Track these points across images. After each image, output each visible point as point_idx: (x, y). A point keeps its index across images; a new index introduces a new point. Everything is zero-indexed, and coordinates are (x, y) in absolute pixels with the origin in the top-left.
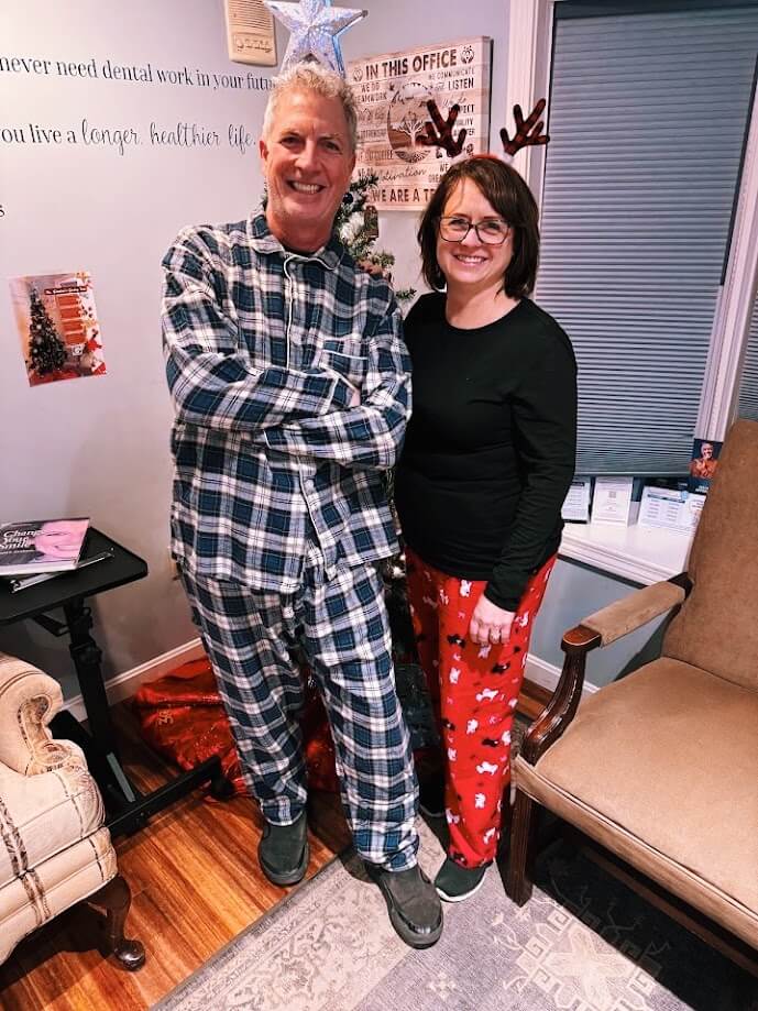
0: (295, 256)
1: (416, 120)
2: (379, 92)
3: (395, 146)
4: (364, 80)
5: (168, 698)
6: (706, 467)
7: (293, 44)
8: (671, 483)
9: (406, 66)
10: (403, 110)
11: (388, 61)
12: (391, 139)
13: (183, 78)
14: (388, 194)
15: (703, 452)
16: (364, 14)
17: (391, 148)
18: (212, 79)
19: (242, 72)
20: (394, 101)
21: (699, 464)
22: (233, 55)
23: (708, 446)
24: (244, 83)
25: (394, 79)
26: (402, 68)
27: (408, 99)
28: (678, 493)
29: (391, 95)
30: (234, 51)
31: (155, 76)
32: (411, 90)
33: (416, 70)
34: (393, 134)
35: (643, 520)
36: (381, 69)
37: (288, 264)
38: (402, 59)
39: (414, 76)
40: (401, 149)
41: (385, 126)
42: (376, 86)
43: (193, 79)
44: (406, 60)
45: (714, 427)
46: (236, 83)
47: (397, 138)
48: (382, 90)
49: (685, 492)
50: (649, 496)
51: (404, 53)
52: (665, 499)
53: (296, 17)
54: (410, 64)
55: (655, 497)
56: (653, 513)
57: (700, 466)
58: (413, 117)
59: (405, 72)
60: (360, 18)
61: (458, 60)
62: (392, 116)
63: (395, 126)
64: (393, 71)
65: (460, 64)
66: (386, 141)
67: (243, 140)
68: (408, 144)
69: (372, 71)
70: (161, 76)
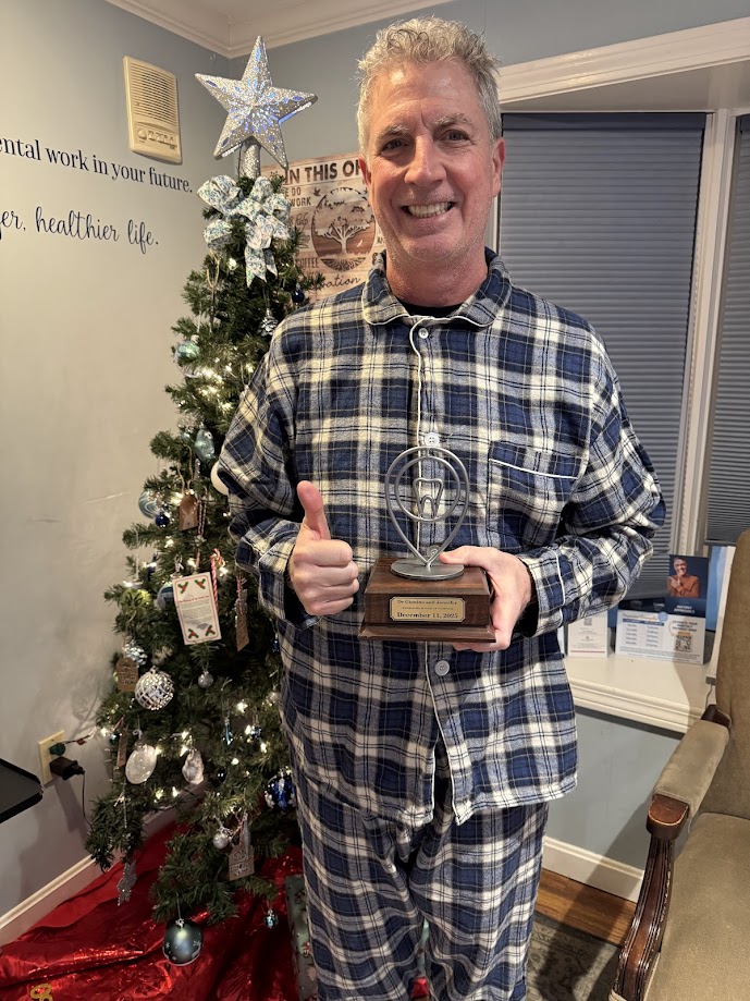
0: (426, 318)
1: (347, 226)
2: (300, 197)
3: (320, 253)
5: (42, 965)
6: (682, 584)
7: (231, 126)
8: (647, 605)
9: (335, 171)
10: (331, 216)
11: (312, 166)
12: (315, 246)
13: (77, 162)
15: (676, 568)
16: (314, 100)
17: (315, 255)
18: (110, 168)
19: (145, 164)
20: (319, 206)
21: (674, 581)
22: (134, 145)
23: (681, 561)
24: (146, 177)
25: (319, 183)
26: (330, 172)
27: (337, 204)
28: (656, 615)
29: (315, 201)
30: (136, 141)
31: (44, 154)
32: (340, 195)
33: (347, 175)
34: (317, 240)
35: (622, 649)
36: (303, 174)
37: (416, 332)
38: (329, 164)
39: (345, 181)
40: (328, 257)
41: (308, 232)
42: (297, 192)
43: (90, 164)
44: (335, 164)
45: (684, 541)
46: (135, 175)
47: (323, 245)
48: (304, 195)
49: (663, 613)
50: (624, 620)
51: (332, 157)
52: (643, 622)
53: (237, 94)
54: (339, 168)
55: (630, 621)
56: (631, 640)
57: (675, 583)
58: (344, 222)
59: (332, 177)
60: (310, 103)
62: (317, 222)
63: (321, 232)
64: (318, 176)
66: (313, 248)
67: (144, 239)
68: (338, 251)
69: (292, 176)
70: (52, 156)
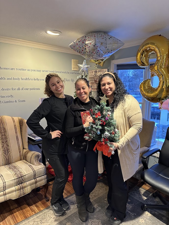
4: (91, 73)
7: (81, 70)
10: (96, 77)
14: (94, 89)
16: (91, 66)
18: (69, 73)
19: (74, 72)
22: (72, 70)
25: (95, 73)
29: (95, 75)
32: (97, 75)
34: (95, 80)
36: (93, 72)
39: (98, 73)
41: (94, 79)
42: (93, 74)
43: (67, 73)
46: (72, 73)
48: (93, 75)
53: (82, 66)
54: (97, 71)
61: (104, 71)
63: (95, 79)
65: (104, 72)
66: (94, 81)
67: (73, 81)
68: (97, 82)
69: (92, 72)
70: (63, 72)
